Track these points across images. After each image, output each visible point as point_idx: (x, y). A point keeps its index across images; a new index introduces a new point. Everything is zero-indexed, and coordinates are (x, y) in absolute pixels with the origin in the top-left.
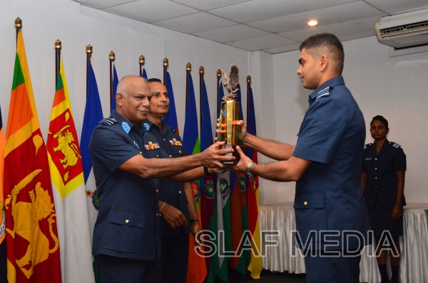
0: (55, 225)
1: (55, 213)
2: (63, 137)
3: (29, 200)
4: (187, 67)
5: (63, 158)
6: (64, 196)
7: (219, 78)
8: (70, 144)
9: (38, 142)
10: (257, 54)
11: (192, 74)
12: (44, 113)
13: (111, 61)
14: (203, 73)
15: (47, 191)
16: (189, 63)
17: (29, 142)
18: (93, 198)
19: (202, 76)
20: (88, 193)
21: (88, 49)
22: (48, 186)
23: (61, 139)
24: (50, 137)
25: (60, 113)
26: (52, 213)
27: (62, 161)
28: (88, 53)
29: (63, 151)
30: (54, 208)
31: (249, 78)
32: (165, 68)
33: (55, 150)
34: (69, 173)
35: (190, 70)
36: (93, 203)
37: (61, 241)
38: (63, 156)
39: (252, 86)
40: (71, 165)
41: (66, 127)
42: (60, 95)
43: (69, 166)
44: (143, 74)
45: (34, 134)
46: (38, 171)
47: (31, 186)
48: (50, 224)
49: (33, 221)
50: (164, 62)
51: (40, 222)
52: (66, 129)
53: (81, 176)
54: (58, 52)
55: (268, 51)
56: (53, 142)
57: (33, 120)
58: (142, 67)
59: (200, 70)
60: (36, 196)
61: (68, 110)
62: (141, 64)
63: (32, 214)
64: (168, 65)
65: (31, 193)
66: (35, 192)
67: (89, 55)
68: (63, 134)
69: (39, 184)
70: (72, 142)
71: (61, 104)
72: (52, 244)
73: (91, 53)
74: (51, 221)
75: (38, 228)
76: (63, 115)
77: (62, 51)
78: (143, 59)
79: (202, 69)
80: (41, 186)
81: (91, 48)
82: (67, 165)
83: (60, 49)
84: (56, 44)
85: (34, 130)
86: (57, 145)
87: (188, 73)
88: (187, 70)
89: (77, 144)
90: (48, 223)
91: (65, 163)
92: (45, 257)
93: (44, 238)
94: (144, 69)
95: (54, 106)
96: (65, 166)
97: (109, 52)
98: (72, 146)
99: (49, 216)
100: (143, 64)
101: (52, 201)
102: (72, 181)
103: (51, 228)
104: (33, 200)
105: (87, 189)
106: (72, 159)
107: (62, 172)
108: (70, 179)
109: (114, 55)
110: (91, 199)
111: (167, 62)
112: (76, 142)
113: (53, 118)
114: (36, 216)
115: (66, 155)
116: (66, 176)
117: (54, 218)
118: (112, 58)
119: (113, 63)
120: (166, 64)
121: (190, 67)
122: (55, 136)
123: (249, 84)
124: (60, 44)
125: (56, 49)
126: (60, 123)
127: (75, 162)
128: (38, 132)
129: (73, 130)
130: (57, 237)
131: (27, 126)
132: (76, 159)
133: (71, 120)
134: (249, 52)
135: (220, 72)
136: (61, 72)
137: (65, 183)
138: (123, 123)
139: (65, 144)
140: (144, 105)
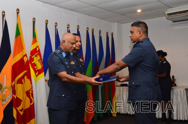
0: (32, 94)
1: (32, 88)
3: (22, 83)
4: (87, 29)
5: (36, 66)
6: (36, 81)
7: (100, 33)
8: (38, 60)
9: (25, 59)
10: (116, 24)
11: (89, 31)
12: (28, 47)
14: (93, 31)
15: (29, 80)
16: (88, 27)
17: (22, 60)
18: (48, 82)
19: (93, 32)
20: (46, 80)
21: (46, 21)
22: (29, 77)
23: (35, 58)
24: (31, 57)
25: (35, 47)
26: (31, 89)
27: (35, 67)
28: (46, 23)
29: (36, 63)
30: (32, 87)
31: (112, 33)
32: (78, 29)
33: (33, 62)
34: (38, 72)
36: (48, 84)
37: (35, 100)
38: (36, 65)
39: (114, 37)
40: (39, 69)
41: (37, 53)
42: (35, 40)
43: (38, 69)
44: (69, 32)
45: (24, 56)
46: (25, 71)
47: (23, 77)
48: (30, 93)
49: (23, 91)
51: (26, 92)
52: (37, 54)
53: (43, 73)
54: (34, 22)
55: (120, 22)
56: (32, 59)
57: (24, 50)
58: (68, 29)
60: (25, 81)
61: (38, 46)
62: (68, 28)
63: (23, 89)
64: (79, 28)
65: (23, 80)
66: (24, 80)
67: (47, 24)
68: (36, 56)
69: (26, 77)
70: (40, 59)
71: (35, 44)
72: (31, 101)
73: (47, 23)
74: (31, 92)
75: (25, 94)
76: (36, 48)
77: (35, 22)
78: (69, 25)
79: (93, 30)
80: (27, 77)
81: (47, 21)
83: (35, 21)
84: (33, 19)
85: (24, 54)
86: (33, 61)
87: (87, 31)
88: (87, 30)
90: (29, 93)
91: (36, 68)
92: (28, 107)
93: (28, 99)
95: (32, 45)
96: (37, 69)
97: (55, 23)
99: (30, 90)
100: (69, 27)
101: (31, 84)
102: (40, 75)
103: (31, 94)
104: (23, 83)
105: (46, 79)
106: (39, 66)
107: (35, 72)
108: (39, 74)
109: (57, 24)
110: (47, 83)
111: (79, 26)
112: (41, 59)
113: (32, 49)
114: (25, 90)
115: (37, 65)
116: (37, 73)
117: (32, 91)
118: (56, 25)
119: (56, 27)
120: (78, 28)
121: (88, 29)
122: (33, 57)
123: (112, 36)
124: (35, 19)
125: (33, 21)
126: (35, 52)
127: (41, 68)
128: (26, 55)
129: (40, 54)
130: (33, 98)
131: (21, 52)
132: (41, 66)
133: (39, 50)
134: (112, 23)
135: (100, 31)
136: (35, 31)
137: (37, 76)
138: (63, 53)
139: (36, 60)
140: (73, 47)
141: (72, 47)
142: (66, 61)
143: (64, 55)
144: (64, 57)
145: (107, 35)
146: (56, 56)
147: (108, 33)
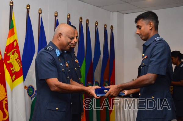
1: (7, 97)
2: (13, 55)
4: (80, 19)
5: (12, 67)
6: (12, 88)
7: (96, 26)
8: (16, 60)
10: (116, 14)
11: (82, 23)
13: (40, 14)
14: (88, 23)
15: (3, 85)
16: (81, 17)
18: (28, 90)
19: (87, 24)
20: (25, 87)
23: (12, 57)
25: (12, 42)
27: (12, 69)
28: (27, 9)
29: (12, 63)
30: (7, 95)
31: (112, 27)
32: (68, 19)
34: (15, 75)
35: (81, 21)
36: (28, 93)
37: (10, 113)
38: (12, 66)
40: (16, 71)
42: (12, 32)
43: (15, 72)
44: (57, 22)
48: (4, 104)
50: (68, 16)
53: (21, 78)
54: (11, 7)
55: (121, 12)
58: (56, 18)
59: (87, 21)
61: (16, 40)
62: (56, 16)
64: (70, 18)
68: (13, 54)
70: (18, 58)
71: (12, 37)
73: (29, 9)
74: (4, 102)
76: (13, 43)
78: (57, 13)
79: (88, 20)
82: (14, 71)
84: (10, 3)
87: (81, 22)
88: (80, 21)
89: (20, 60)
94: (57, 19)
95: (8, 38)
96: (13, 72)
98: (17, 60)
99: (4, 100)
101: (6, 91)
102: (17, 80)
103: (4, 106)
105: (25, 85)
106: (17, 68)
107: (12, 75)
110: (26, 91)
111: (70, 16)
113: (8, 44)
117: (6, 101)
118: (40, 12)
119: (40, 15)
120: (69, 17)
121: (82, 19)
123: (112, 30)
124: (13, 3)
126: (12, 47)
127: (19, 70)
129: (18, 51)
130: (8, 111)
132: (19, 68)
133: (17, 46)
134: (111, 12)
135: (97, 23)
136: (12, 19)
137: (13, 81)
138: (57, 50)
139: (13, 59)
140: (72, 42)
141: (70, 42)
142: (60, 62)
143: (58, 53)
144: (58, 56)
145: (105, 28)
146: (47, 54)
147: (106, 26)
